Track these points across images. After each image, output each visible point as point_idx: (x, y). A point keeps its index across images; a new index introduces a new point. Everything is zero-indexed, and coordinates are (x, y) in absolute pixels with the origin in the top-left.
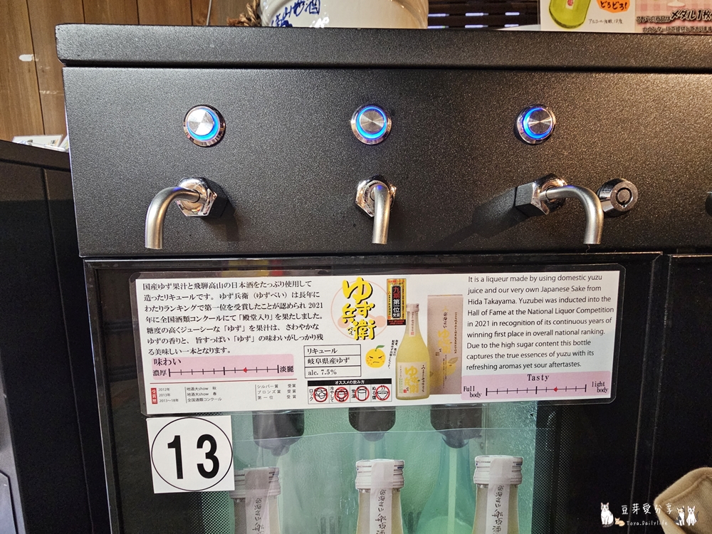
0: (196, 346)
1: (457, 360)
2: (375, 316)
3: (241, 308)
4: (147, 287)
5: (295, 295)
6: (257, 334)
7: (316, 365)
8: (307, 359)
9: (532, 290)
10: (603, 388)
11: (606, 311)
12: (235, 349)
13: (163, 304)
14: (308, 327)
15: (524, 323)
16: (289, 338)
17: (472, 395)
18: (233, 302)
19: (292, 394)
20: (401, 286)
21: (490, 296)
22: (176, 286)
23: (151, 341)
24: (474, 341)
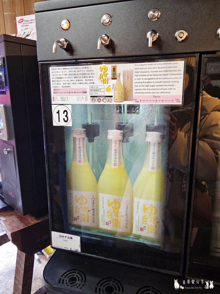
0: (63, 85)
1: (132, 90)
2: (108, 77)
3: (74, 75)
4: (52, 69)
5: (87, 71)
6: (78, 82)
7: (92, 91)
8: (90, 89)
9: (155, 68)
10: (179, 101)
11: (180, 74)
12: (73, 86)
13: (56, 74)
14: (90, 80)
15: (152, 79)
16: (86, 83)
17: (136, 102)
18: (72, 73)
19: (86, 100)
20: (115, 68)
21: (142, 70)
22: (59, 69)
23: (53, 84)
24: (137, 84)
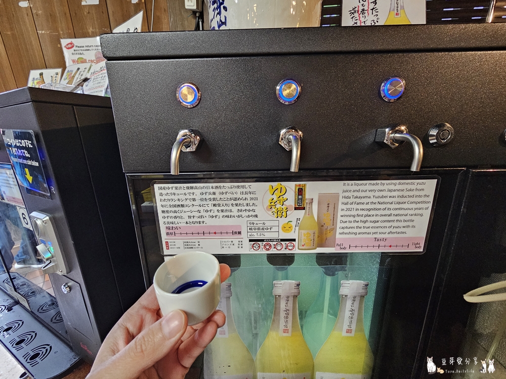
0: (188, 220)
1: (334, 229)
2: (288, 205)
3: (212, 200)
4: (160, 188)
5: (242, 193)
6: (221, 214)
7: (254, 231)
8: (249, 228)
9: (381, 191)
10: (419, 246)
11: (426, 202)
12: (209, 222)
13: (170, 197)
14: (249, 211)
15: (375, 209)
16: (239, 216)
17: (341, 248)
18: (208, 197)
19: (240, 246)
20: (303, 188)
21: (356, 194)
22: (176, 188)
23: (164, 217)
24: (344, 219)
